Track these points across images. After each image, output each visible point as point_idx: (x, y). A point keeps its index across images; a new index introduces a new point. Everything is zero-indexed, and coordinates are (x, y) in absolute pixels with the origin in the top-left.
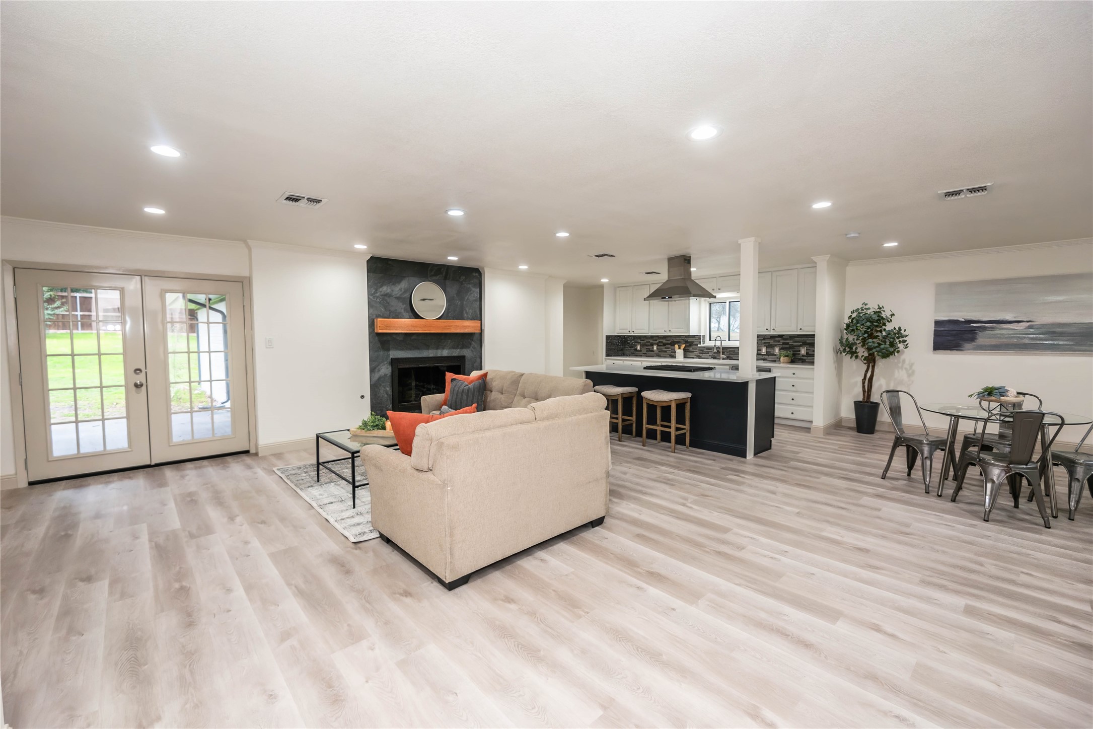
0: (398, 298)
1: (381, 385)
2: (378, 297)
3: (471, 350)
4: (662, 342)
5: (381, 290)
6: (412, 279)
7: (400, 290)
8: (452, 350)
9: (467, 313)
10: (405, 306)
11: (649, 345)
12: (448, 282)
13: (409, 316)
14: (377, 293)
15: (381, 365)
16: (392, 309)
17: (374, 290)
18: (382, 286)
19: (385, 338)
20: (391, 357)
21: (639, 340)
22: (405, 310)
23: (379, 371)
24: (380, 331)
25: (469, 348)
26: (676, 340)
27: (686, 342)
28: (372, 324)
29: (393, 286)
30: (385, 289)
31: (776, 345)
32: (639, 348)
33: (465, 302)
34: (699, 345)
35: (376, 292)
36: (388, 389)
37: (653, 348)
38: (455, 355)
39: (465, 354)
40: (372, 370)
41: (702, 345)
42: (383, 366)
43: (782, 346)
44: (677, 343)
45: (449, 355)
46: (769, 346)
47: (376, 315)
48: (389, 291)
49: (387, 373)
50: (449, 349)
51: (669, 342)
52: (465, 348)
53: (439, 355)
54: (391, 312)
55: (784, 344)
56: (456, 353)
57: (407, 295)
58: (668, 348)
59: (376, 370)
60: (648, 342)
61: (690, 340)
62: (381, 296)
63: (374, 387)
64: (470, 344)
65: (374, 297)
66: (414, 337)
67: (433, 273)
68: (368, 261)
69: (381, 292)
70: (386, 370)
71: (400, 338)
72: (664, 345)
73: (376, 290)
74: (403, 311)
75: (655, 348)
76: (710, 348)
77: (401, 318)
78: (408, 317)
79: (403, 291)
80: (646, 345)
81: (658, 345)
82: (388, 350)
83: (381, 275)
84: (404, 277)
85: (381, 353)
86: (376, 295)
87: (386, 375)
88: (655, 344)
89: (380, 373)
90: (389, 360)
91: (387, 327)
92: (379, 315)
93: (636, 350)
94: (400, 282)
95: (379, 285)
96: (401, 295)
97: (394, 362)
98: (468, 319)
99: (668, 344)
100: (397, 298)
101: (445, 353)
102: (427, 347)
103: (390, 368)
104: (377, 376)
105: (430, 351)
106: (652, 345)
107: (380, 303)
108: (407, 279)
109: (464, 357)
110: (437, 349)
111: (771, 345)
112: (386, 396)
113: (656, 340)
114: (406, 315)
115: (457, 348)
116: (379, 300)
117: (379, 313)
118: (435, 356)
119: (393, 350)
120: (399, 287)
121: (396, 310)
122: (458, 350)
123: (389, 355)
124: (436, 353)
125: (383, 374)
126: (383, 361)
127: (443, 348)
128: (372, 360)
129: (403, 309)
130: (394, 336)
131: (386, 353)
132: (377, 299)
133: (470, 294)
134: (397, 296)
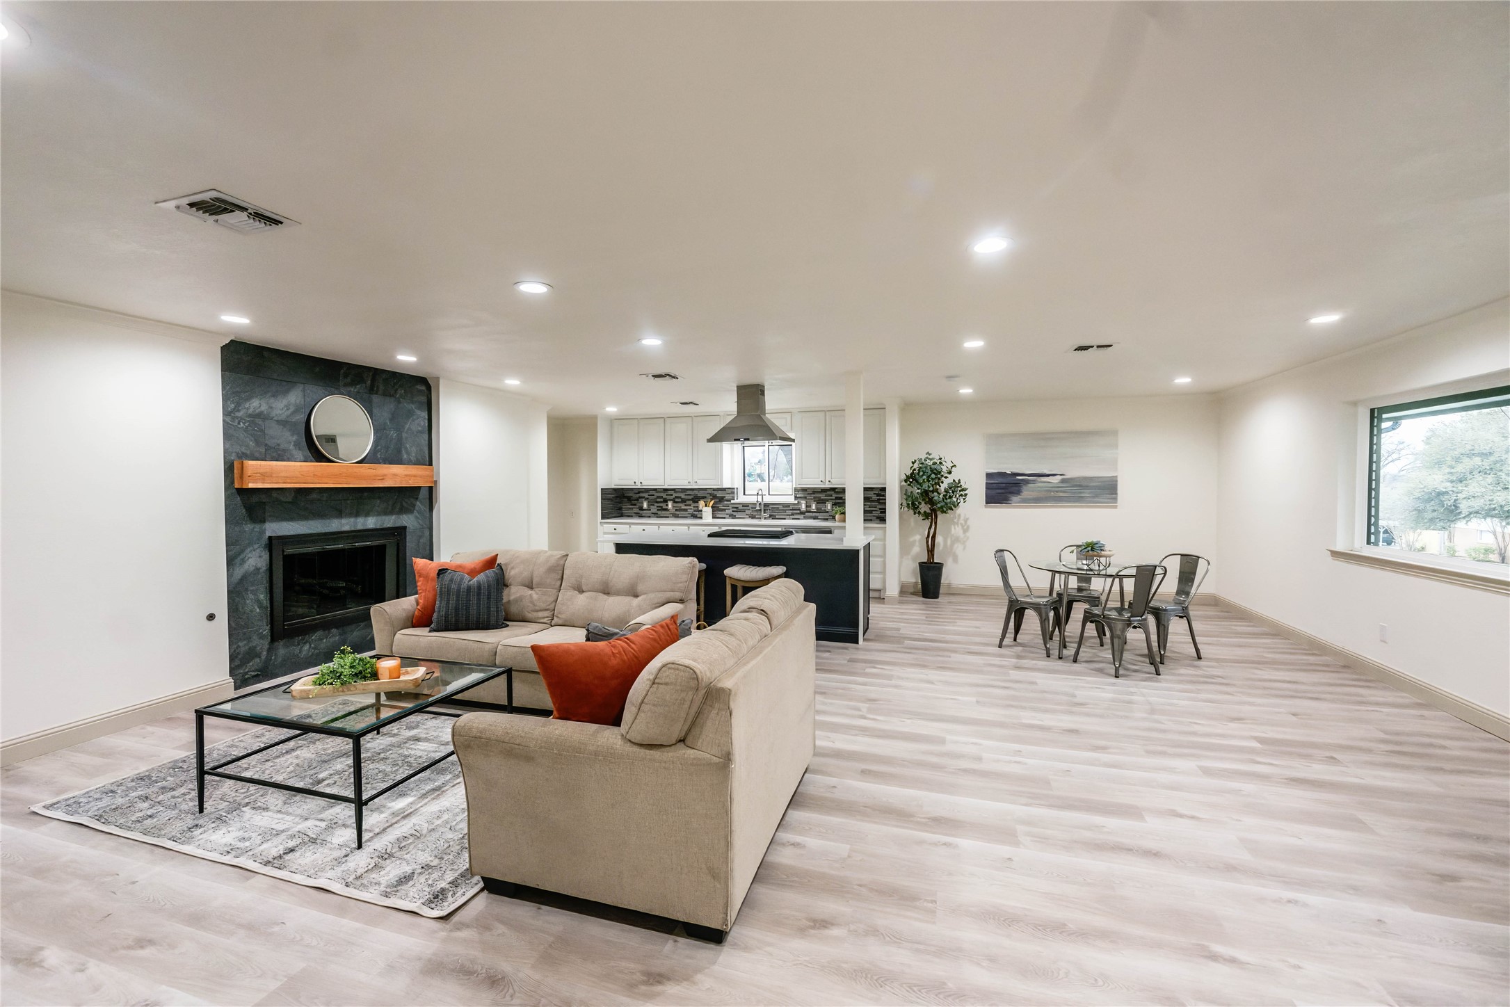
0: (283, 423)
1: (247, 590)
2: (240, 420)
3: (417, 517)
4: (680, 497)
5: (247, 405)
6: (312, 390)
7: (287, 407)
8: (383, 516)
9: (408, 452)
10: (296, 437)
11: (661, 502)
12: (375, 399)
13: (305, 457)
14: (239, 411)
15: (249, 549)
16: (271, 443)
17: (233, 406)
18: (249, 399)
19: (255, 499)
20: (268, 534)
21: (646, 495)
22: (297, 444)
23: (243, 561)
24: (251, 486)
25: (411, 512)
26: (700, 494)
27: (714, 497)
28: (229, 469)
29: (272, 400)
30: (256, 404)
31: (828, 500)
32: (645, 505)
33: (404, 434)
34: (732, 501)
35: (237, 409)
36: (262, 597)
37: (667, 505)
38: (388, 526)
39: (405, 524)
40: (230, 562)
41: (735, 501)
42: (249, 552)
43: (834, 501)
44: (703, 498)
45: (379, 526)
46: (820, 502)
47: (237, 453)
48: (264, 408)
49: (259, 565)
50: (378, 515)
51: (690, 497)
52: (405, 514)
53: (360, 527)
54: (267, 448)
55: (837, 498)
56: (390, 521)
57: (301, 417)
58: (690, 506)
59: (238, 561)
60: (658, 497)
61: (719, 494)
62: (247, 417)
63: (235, 593)
64: (414, 506)
65: (233, 419)
66: (314, 496)
67: (348, 380)
68: (223, 350)
69: (248, 409)
70: (256, 560)
71: (286, 498)
72: (683, 501)
73: (238, 405)
74: (292, 447)
75: (670, 504)
76: (745, 505)
77: (289, 460)
78: (301, 457)
79: (292, 409)
80: (657, 502)
81: (674, 502)
82: (263, 521)
83: (247, 377)
84: (293, 384)
85: (248, 527)
86: (238, 414)
87: (257, 569)
88: (670, 500)
89: (246, 566)
90: (265, 540)
91: (264, 476)
92: (243, 453)
93: (641, 509)
94: (286, 392)
95: (243, 395)
96: (288, 417)
97: (272, 544)
98: (409, 463)
99: (689, 500)
100: (278, 422)
101: (371, 522)
102: (340, 514)
103: (266, 556)
104: (239, 572)
105: (344, 521)
106: (666, 501)
107: (246, 430)
108: (301, 387)
109: (405, 528)
110: (357, 515)
111: (822, 500)
112: (258, 610)
113: (672, 495)
114: (298, 454)
115: (391, 513)
116: (246, 424)
117: (243, 449)
118: (353, 529)
119: (272, 521)
120: (285, 402)
121: (279, 445)
122: (393, 517)
123: (263, 532)
124: (356, 523)
125: (252, 569)
126: (251, 544)
127: (367, 515)
128: (230, 542)
129: (293, 443)
130: (275, 495)
131: (257, 527)
132: (239, 423)
133: (413, 421)
134: (280, 418)
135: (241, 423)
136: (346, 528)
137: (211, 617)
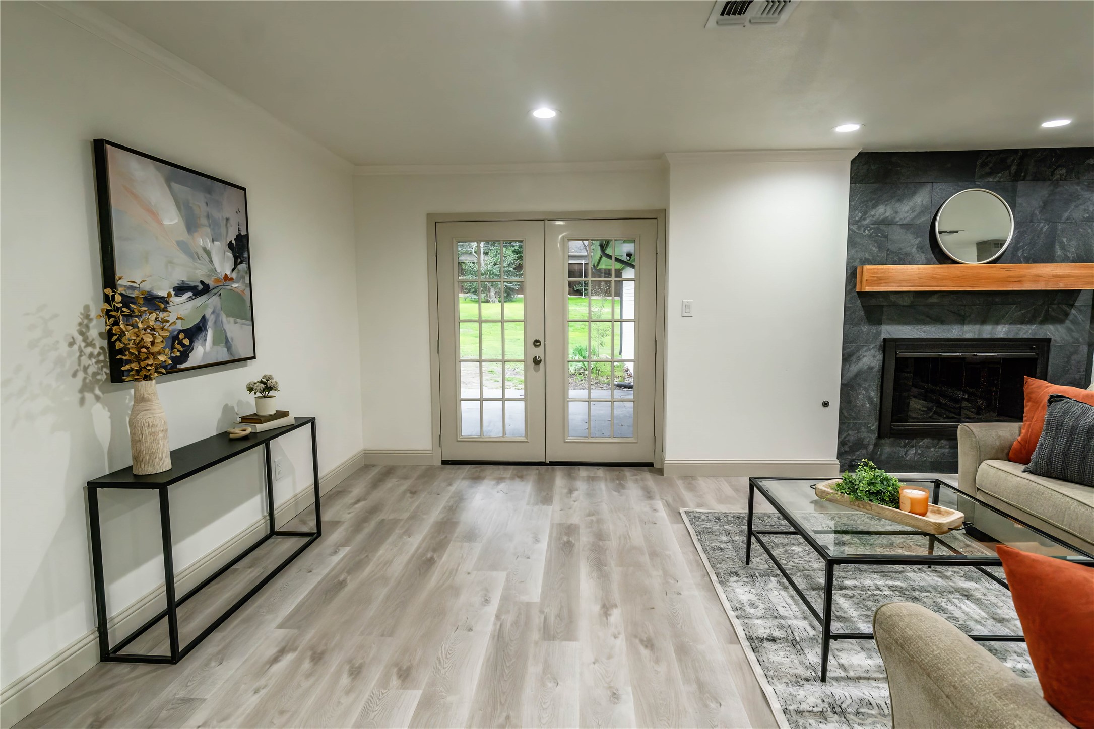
0: (906, 226)
1: (859, 385)
2: (866, 227)
3: (1069, 330)
5: (873, 212)
6: (940, 187)
7: (913, 210)
8: (1019, 326)
9: (1063, 248)
10: (919, 239)
12: (1021, 185)
13: (927, 259)
14: (865, 219)
15: (865, 349)
16: (893, 247)
17: (860, 215)
18: (874, 207)
19: (873, 302)
20: (884, 336)
22: (920, 248)
23: (859, 359)
24: (867, 289)
25: (1061, 322)
28: (852, 275)
29: (897, 205)
30: (882, 211)
33: (1060, 226)
35: (863, 218)
36: (873, 394)
38: (1025, 336)
39: (1049, 335)
40: (847, 359)
42: (865, 351)
45: (1011, 336)
47: (861, 260)
48: (889, 213)
49: (873, 364)
50: (1010, 324)
52: (1051, 323)
53: (986, 336)
54: (890, 252)
56: (1027, 331)
57: (928, 218)
59: (854, 358)
62: (872, 224)
63: (848, 388)
64: (1067, 315)
65: (859, 227)
66: (934, 300)
67: (987, 169)
68: (853, 162)
69: (873, 216)
70: (870, 359)
71: (907, 301)
73: (865, 213)
74: (914, 250)
77: (910, 263)
78: (925, 261)
79: (918, 210)
82: (879, 323)
83: (876, 185)
84: (922, 184)
85: (865, 328)
86: (865, 222)
87: (870, 368)
89: (860, 364)
90: (879, 342)
91: (880, 280)
92: (867, 259)
94: (912, 195)
95: (870, 204)
96: (912, 219)
97: (888, 346)
98: (1065, 260)
100: (902, 225)
101: (1001, 331)
102: (962, 320)
103: (880, 357)
104: (854, 368)
105: (966, 328)
107: (870, 236)
108: (929, 187)
109: (1049, 340)
110: (984, 322)
112: (868, 406)
114: (922, 257)
115: (1031, 322)
116: (871, 231)
117: (867, 256)
118: (976, 337)
119: (888, 324)
120: (911, 204)
121: (901, 249)
122: (1033, 327)
123: (879, 333)
124: (980, 332)
125: (866, 367)
126: (867, 343)
127: (997, 322)
128: (847, 341)
129: (915, 247)
130: (893, 298)
131: (874, 329)
132: (864, 231)
134: (904, 222)
135: (866, 231)
136: (968, 336)
137: (826, 404)
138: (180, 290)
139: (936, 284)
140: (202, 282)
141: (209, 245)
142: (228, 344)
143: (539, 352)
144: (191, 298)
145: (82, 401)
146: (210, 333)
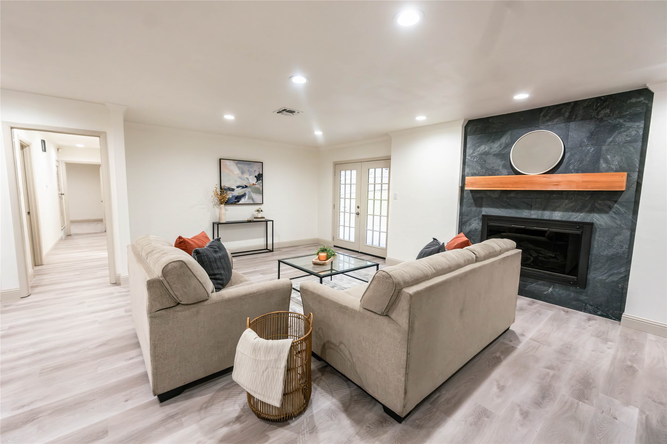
0: (497, 155)
1: (470, 238)
2: (474, 157)
3: (613, 218)
5: (478, 150)
6: (516, 132)
7: (500, 146)
8: (570, 213)
9: (607, 163)
10: (503, 162)
14: (474, 153)
15: (473, 219)
16: (489, 166)
17: (472, 151)
18: (479, 146)
19: (478, 195)
20: (483, 213)
22: (504, 167)
23: (470, 224)
25: (607, 212)
29: (492, 144)
30: (483, 148)
33: (604, 148)
38: (576, 220)
39: (595, 221)
42: (474, 220)
45: (564, 219)
48: (487, 149)
50: (564, 211)
52: (597, 213)
53: (546, 217)
54: (487, 169)
56: (577, 217)
57: (505, 152)
59: (468, 224)
62: (478, 155)
64: (610, 208)
65: (471, 158)
66: (512, 195)
67: (547, 117)
68: (465, 125)
69: (478, 151)
70: (476, 225)
71: (496, 196)
73: (474, 150)
74: (501, 168)
77: (498, 175)
78: (507, 173)
79: (503, 146)
82: (481, 206)
83: (480, 135)
84: (505, 132)
85: (474, 209)
86: (474, 155)
87: (476, 229)
89: (471, 227)
90: (481, 216)
91: (473, 184)
94: (501, 137)
95: (477, 145)
96: (500, 151)
97: (486, 218)
98: (609, 170)
100: (494, 155)
101: (557, 215)
102: (530, 207)
103: (481, 224)
104: (468, 229)
105: (533, 212)
107: (476, 162)
108: (510, 132)
109: (593, 224)
110: (544, 209)
114: (505, 171)
115: (580, 210)
116: (477, 159)
117: (475, 172)
118: (539, 218)
119: (485, 207)
120: (499, 143)
121: (493, 167)
122: (582, 214)
123: (481, 212)
124: (542, 215)
125: (474, 229)
126: (475, 216)
127: (554, 210)
129: (501, 166)
130: (489, 194)
131: (478, 209)
132: (474, 159)
133: (620, 133)
134: (495, 153)
135: (475, 159)
136: (534, 217)
138: (238, 187)
139: (502, 186)
140: (245, 185)
141: (248, 177)
142: (253, 199)
143: (358, 210)
144: (241, 189)
145: (214, 207)
146: (247, 197)
